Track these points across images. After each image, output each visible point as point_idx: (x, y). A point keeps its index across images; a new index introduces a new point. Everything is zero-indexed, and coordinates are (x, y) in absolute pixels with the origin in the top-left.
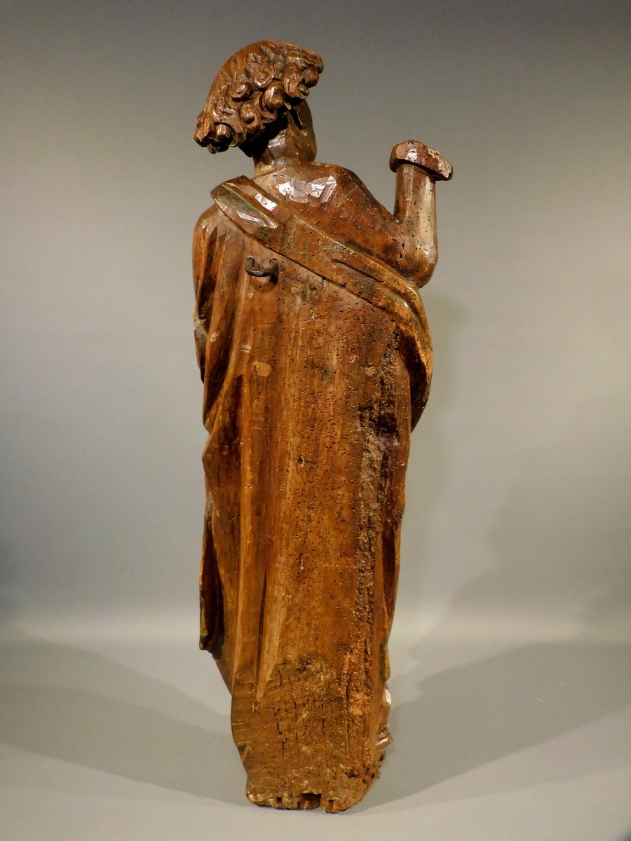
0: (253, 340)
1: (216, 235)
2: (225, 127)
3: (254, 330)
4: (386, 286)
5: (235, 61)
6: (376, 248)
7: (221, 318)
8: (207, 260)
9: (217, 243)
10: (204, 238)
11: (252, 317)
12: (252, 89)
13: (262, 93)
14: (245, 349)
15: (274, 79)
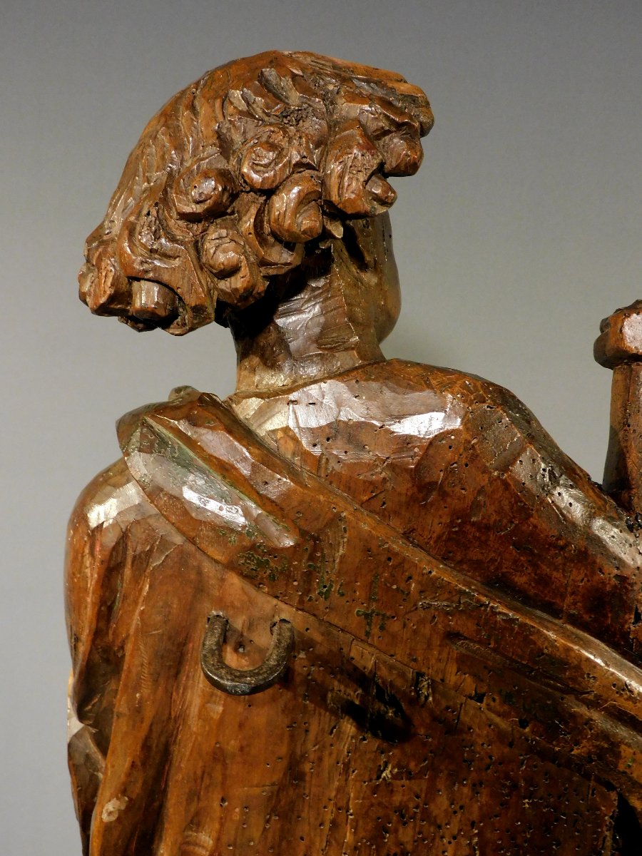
0: (217, 826)
1: (125, 549)
2: (156, 288)
3: (223, 800)
4: (595, 704)
5: (192, 108)
6: (569, 599)
7: (133, 765)
8: (99, 613)
9: (128, 572)
10: (92, 553)
11: (219, 767)
12: (233, 187)
13: (262, 199)
14: (196, 844)
15: (299, 165)
